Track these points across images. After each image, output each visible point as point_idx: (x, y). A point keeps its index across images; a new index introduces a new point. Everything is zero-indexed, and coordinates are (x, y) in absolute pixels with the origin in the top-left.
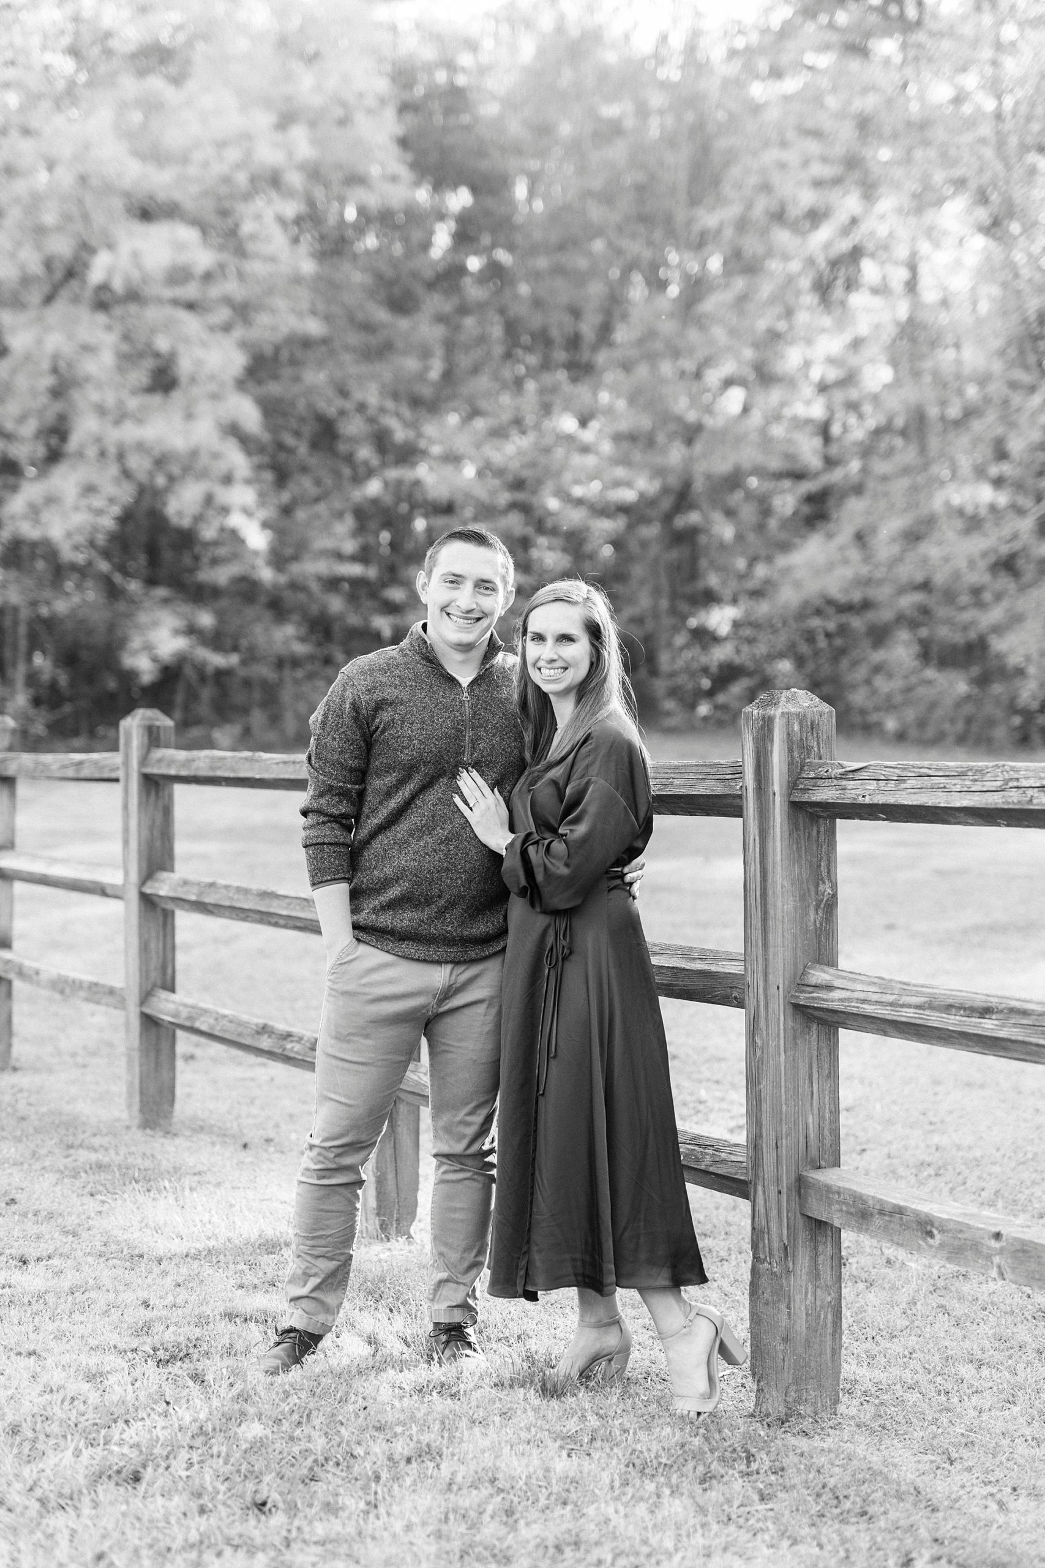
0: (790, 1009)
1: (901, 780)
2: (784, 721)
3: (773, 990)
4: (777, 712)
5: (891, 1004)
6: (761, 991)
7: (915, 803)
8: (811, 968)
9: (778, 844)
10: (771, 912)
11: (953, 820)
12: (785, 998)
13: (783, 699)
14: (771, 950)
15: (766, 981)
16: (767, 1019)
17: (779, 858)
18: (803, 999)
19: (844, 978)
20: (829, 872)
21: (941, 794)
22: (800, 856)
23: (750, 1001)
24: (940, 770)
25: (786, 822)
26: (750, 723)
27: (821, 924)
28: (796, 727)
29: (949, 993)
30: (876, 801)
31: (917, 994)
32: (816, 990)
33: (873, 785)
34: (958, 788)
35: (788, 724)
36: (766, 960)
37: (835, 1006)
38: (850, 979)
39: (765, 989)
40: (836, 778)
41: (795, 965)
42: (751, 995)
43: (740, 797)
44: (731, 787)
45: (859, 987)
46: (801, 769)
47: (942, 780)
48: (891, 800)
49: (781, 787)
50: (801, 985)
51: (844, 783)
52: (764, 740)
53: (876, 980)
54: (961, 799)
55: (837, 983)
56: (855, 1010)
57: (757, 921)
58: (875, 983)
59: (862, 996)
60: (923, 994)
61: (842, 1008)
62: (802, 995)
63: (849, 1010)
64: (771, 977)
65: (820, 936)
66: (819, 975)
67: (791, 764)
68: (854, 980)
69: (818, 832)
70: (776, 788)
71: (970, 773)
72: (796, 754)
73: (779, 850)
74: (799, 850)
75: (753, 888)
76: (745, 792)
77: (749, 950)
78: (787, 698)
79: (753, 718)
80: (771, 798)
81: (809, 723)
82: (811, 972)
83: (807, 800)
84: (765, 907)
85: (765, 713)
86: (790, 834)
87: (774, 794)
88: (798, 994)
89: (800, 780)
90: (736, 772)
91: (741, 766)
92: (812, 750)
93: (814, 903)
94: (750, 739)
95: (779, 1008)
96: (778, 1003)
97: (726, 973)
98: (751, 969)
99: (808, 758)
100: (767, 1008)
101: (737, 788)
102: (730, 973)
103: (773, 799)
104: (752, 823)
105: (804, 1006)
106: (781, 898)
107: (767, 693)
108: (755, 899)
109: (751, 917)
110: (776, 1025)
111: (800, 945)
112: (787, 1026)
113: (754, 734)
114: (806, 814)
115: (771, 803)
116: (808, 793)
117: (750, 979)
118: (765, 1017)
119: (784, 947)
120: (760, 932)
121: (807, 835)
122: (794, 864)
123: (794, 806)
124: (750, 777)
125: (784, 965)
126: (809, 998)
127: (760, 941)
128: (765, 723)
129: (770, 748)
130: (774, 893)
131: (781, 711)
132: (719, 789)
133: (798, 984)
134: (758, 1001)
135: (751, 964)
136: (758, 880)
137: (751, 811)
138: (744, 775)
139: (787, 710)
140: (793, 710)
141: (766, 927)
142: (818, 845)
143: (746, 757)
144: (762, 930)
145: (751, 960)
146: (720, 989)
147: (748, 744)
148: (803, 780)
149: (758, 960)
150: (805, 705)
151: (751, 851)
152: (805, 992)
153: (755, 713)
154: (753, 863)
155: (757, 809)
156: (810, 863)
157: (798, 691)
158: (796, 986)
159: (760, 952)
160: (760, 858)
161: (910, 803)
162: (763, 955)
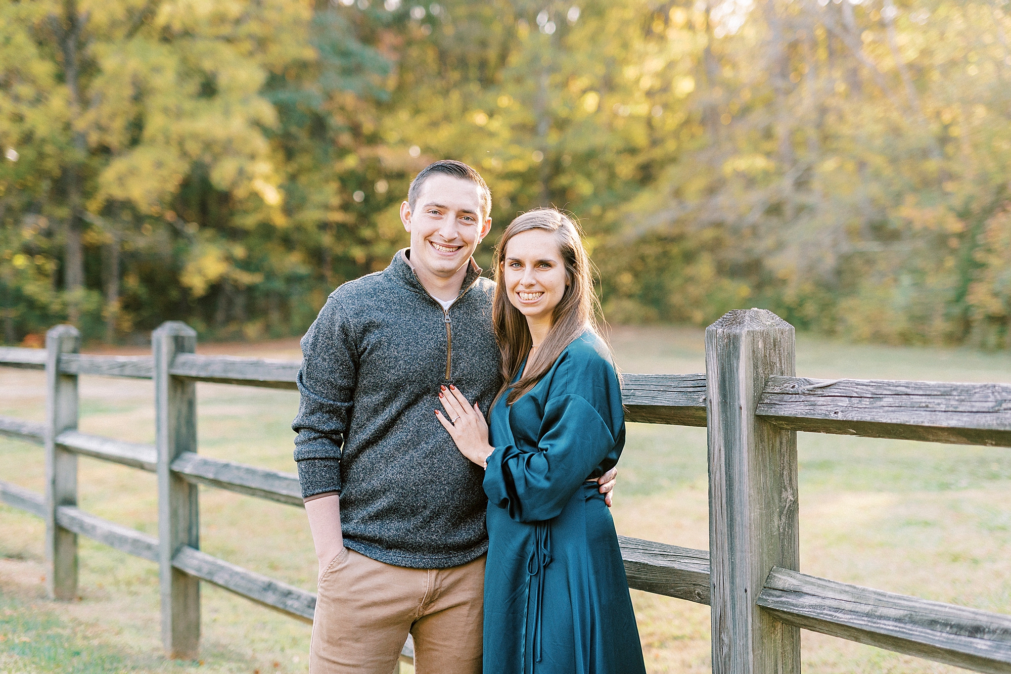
0: (757, 611)
1: (875, 397)
2: (750, 338)
3: (740, 592)
4: (743, 332)
5: (867, 615)
6: (727, 592)
7: (894, 421)
8: (778, 572)
9: (745, 455)
10: (738, 518)
11: (931, 437)
12: (753, 600)
13: (747, 318)
14: (738, 555)
15: (732, 583)
16: (734, 619)
17: (745, 468)
18: (771, 602)
19: (813, 584)
20: (791, 480)
21: (923, 413)
22: (765, 466)
23: (716, 598)
24: (920, 388)
25: (752, 434)
26: (715, 341)
27: (784, 530)
28: (761, 345)
29: (931, 607)
30: (850, 418)
31: (894, 606)
32: (784, 594)
33: (845, 402)
34: (943, 407)
35: (754, 342)
36: (733, 564)
37: (805, 612)
38: (819, 586)
39: (732, 591)
40: (804, 394)
41: (762, 569)
42: (717, 594)
43: (704, 408)
44: (694, 400)
45: (831, 594)
46: (766, 385)
47: (924, 399)
48: (868, 418)
49: (747, 403)
50: (767, 588)
51: (813, 398)
52: (729, 356)
53: (847, 589)
54: (947, 419)
55: (805, 589)
56: (828, 618)
57: (723, 527)
58: (845, 591)
59: (834, 604)
60: (901, 606)
61: (813, 615)
62: (771, 599)
63: (821, 617)
64: (738, 580)
65: (783, 539)
66: (784, 580)
67: (756, 379)
68: (824, 587)
69: (781, 443)
70: (742, 401)
71: (955, 393)
72: (760, 370)
73: (745, 461)
74: (763, 460)
75: (718, 495)
76: (709, 404)
77: (715, 553)
78: (751, 317)
79: (718, 336)
80: (737, 411)
81: (772, 341)
82: (776, 575)
83: (775, 415)
84: (731, 513)
85: (730, 331)
86: (756, 446)
87: (741, 408)
88: (764, 597)
89: (765, 394)
90: (701, 385)
91: (705, 380)
92: (775, 366)
93: (778, 510)
94: (715, 355)
95: (747, 610)
96: (745, 605)
97: (690, 572)
98: (717, 570)
99: (772, 374)
100: (733, 608)
101: (701, 400)
102: (694, 572)
103: (739, 412)
104: (716, 432)
105: (770, 609)
106: (748, 507)
107: (730, 313)
108: (720, 505)
109: (716, 522)
110: (744, 625)
111: (765, 550)
112: (754, 627)
113: (719, 352)
114: (770, 426)
115: (738, 417)
116: (774, 408)
117: (715, 580)
118: (732, 617)
119: (751, 552)
120: (726, 537)
121: (771, 445)
122: (760, 474)
123: (761, 419)
124: (714, 389)
125: (752, 569)
126: (777, 602)
127: (727, 545)
128: (730, 341)
129: (735, 365)
130: (741, 501)
131: (746, 329)
132: (682, 401)
133: (765, 587)
134: (724, 601)
135: (717, 566)
136: (724, 488)
137: (716, 421)
138: (709, 388)
139: (751, 329)
140: (757, 328)
141: (733, 533)
142: (781, 454)
143: (710, 372)
144: (728, 535)
145: (717, 562)
146: (683, 585)
147: (712, 360)
148: (768, 395)
149: (724, 563)
150: (767, 323)
151: (716, 460)
152: (773, 596)
153: (720, 331)
154: (718, 472)
155: (723, 421)
156: (774, 472)
157: (758, 310)
158: (763, 589)
159: (726, 556)
160: (726, 467)
161: (889, 421)
162: (729, 559)
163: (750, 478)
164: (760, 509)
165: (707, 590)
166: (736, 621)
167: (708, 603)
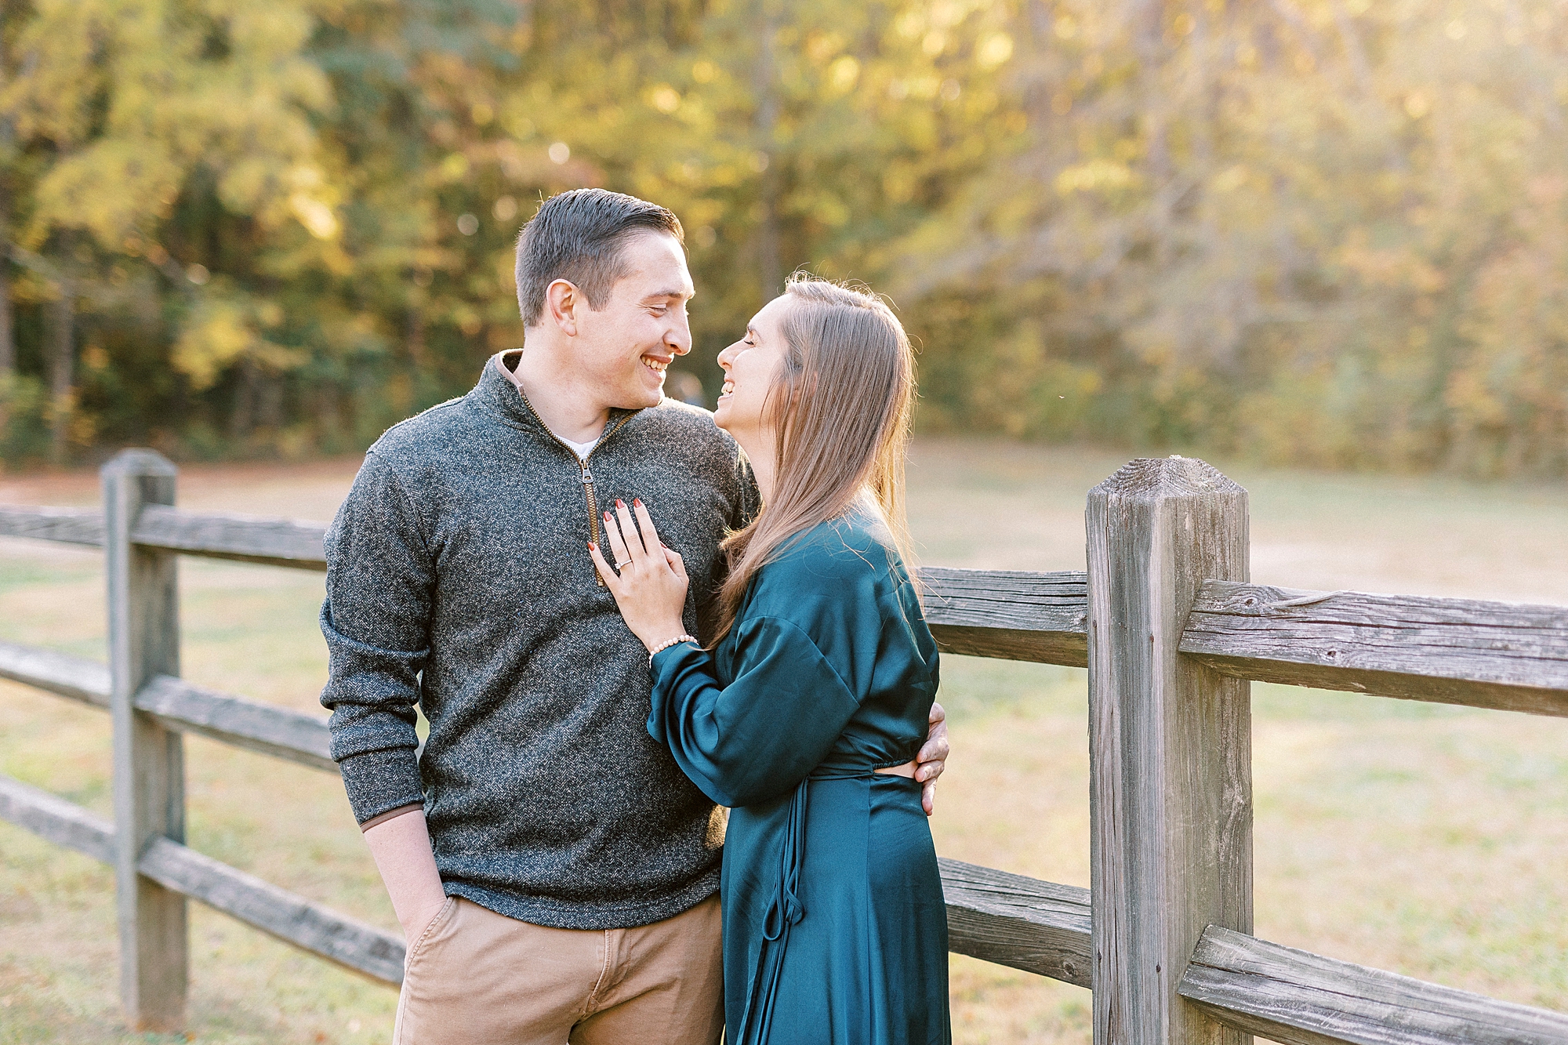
0: (1179, 1007)
1: (1406, 627)
2: (1169, 513)
3: (1147, 971)
4: (1157, 500)
5: (1386, 1023)
6: (1124, 968)
7: (1443, 673)
8: (1216, 935)
9: (1159, 724)
10: (1145, 838)
11: (1510, 703)
12: (1170, 987)
13: (1164, 474)
14: (1144, 904)
15: (1133, 952)
16: (1135, 1019)
17: (1160, 749)
18: (1205, 990)
19: (1282, 960)
20: (1239, 767)
21: (1499, 661)
22: (1194, 745)
23: (1101, 976)
24: (1491, 614)
25: (1172, 687)
26: (1103, 515)
27: (1227, 857)
28: (1188, 524)
29: (1505, 1014)
30: (1357, 665)
31: (1437, 1008)
32: (1229, 976)
33: (1348, 634)
34: (1537, 651)
35: (1176, 519)
36: (1134, 920)
37: (1269, 1012)
38: (1294, 964)
39: (1132, 968)
40: (1269, 616)
41: (1187, 930)
42: (1105, 972)
43: (1082, 638)
44: (1066, 618)
45: (1316, 981)
46: (1197, 596)
47: (1499, 634)
48: (1392, 665)
49: (1164, 629)
50: (1196, 962)
51: (1286, 625)
52: (1130, 544)
53: (1347, 972)
54: (1546, 673)
55: (1269, 969)
56: (1312, 1027)
57: (1116, 850)
58: (1346, 978)
59: (1324, 999)
60: (1451, 1012)
61: (1285, 1019)
62: (1204, 985)
63: (1299, 1023)
64: (1143, 949)
65: (1225, 875)
66: (1227, 950)
67: (1179, 586)
68: (1303, 967)
69: (1223, 702)
70: (1156, 629)
71: (1559, 625)
72: (1188, 570)
73: (1160, 735)
74: (1192, 735)
75: (1108, 795)
76: (1092, 629)
77: (1101, 898)
78: (1170, 472)
79: (1109, 506)
80: (1145, 645)
81: (1208, 517)
82: (1213, 940)
83: (1215, 652)
84: (1132, 829)
85: (1132, 498)
86: (1179, 708)
87: (1152, 639)
88: (1192, 981)
89: (1197, 614)
90: (1076, 593)
91: (1085, 583)
92: (1214, 562)
93: (1216, 822)
94: (1104, 542)
95: (1160, 1003)
96: (1157, 994)
97: (1052, 928)
98: (1104, 929)
99: (1208, 576)
100: (1135, 997)
101: (1076, 621)
102: (1061, 929)
103: (1149, 646)
104: (1105, 681)
105: (1203, 1002)
106: (1164, 818)
107: (1131, 464)
108: (1112, 813)
109: (1104, 843)
110: (1154, 1031)
111: (1194, 895)
112: (1173, 1035)
113: (1112, 535)
114: (1204, 671)
115: (1146, 655)
116: (1214, 640)
117: (1101, 946)
118: (1131, 1014)
119: (1169, 900)
120: (1122, 870)
121: (1205, 706)
122: (1185, 758)
123: (1187, 660)
124: (1102, 603)
125: (1169, 930)
126: (1216, 991)
127: (1123, 886)
128: (1133, 516)
129: (1142, 560)
130: (1151, 809)
131: (1163, 496)
132: (1041, 622)
133: (1193, 963)
134: (1118, 986)
135: (1104, 922)
136: (1119, 782)
137: (1105, 661)
138: (1091, 599)
139: (1172, 495)
140: (1182, 494)
141: (1135, 863)
142: (1223, 723)
143: (1095, 572)
144: (1126, 867)
145: (1105, 915)
146: (1040, 950)
147: (1098, 550)
148: (1201, 615)
149: (1119, 916)
150: (1201, 484)
151: (1104, 731)
152: (1208, 979)
153: (1114, 497)
154: (1108, 753)
155: (1117, 661)
156: (1210, 753)
157: (1184, 459)
158: (1189, 967)
159: (1122, 904)
160: (1123, 745)
161: (1433, 673)
162: (1127, 910)
163: (1168, 765)
164: (1186, 821)
165: (1085, 961)
166: (1139, 1020)
167: (1088, 985)
